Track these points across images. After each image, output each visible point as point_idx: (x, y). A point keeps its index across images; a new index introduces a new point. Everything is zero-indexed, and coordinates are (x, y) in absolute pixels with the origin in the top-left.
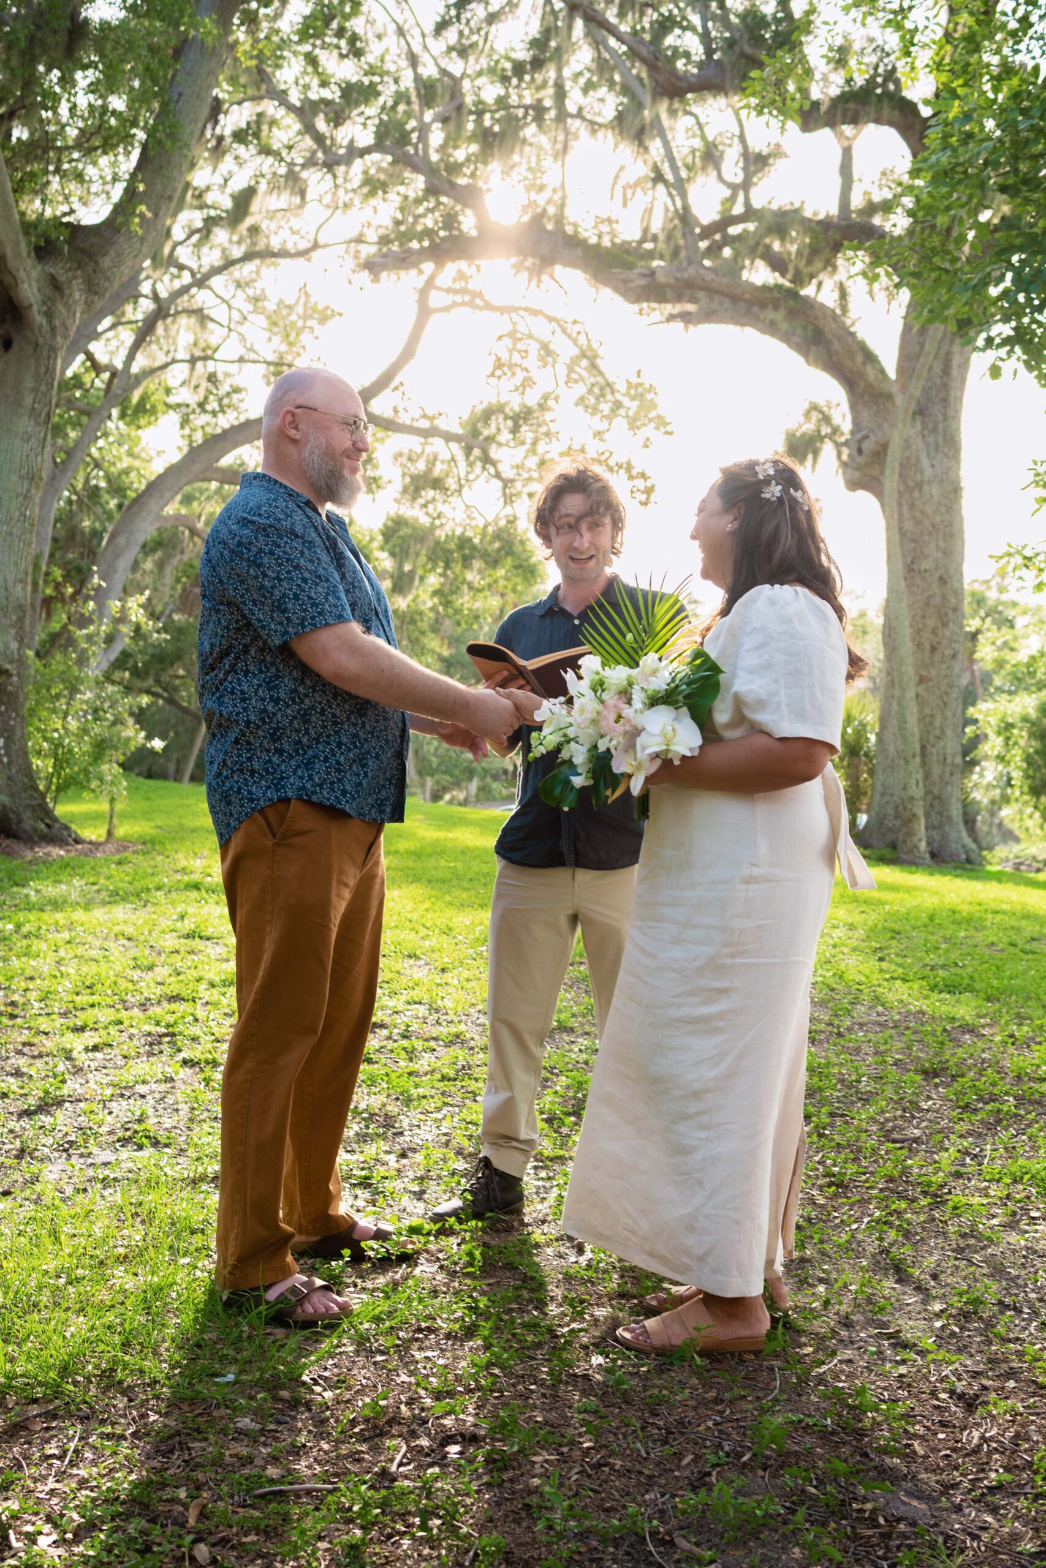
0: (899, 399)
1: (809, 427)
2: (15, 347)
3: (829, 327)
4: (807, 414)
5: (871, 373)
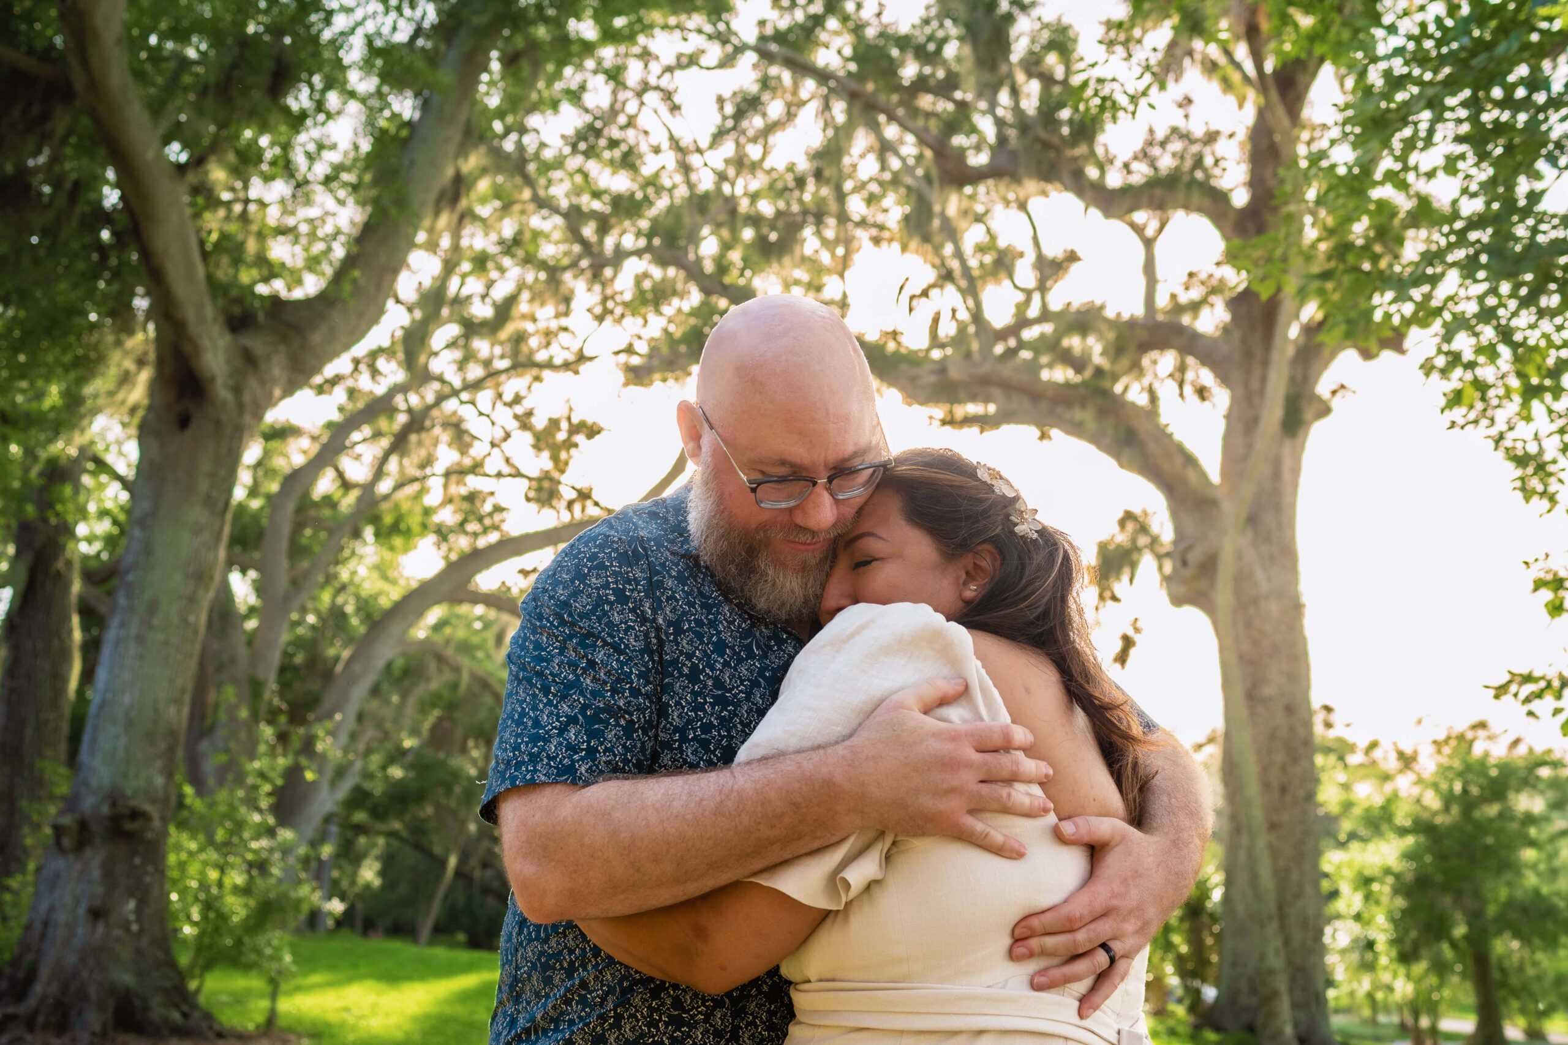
0: (1227, 506)
1: (1121, 538)
2: (194, 425)
3: (1143, 427)
4: (1122, 523)
5: (1191, 475)
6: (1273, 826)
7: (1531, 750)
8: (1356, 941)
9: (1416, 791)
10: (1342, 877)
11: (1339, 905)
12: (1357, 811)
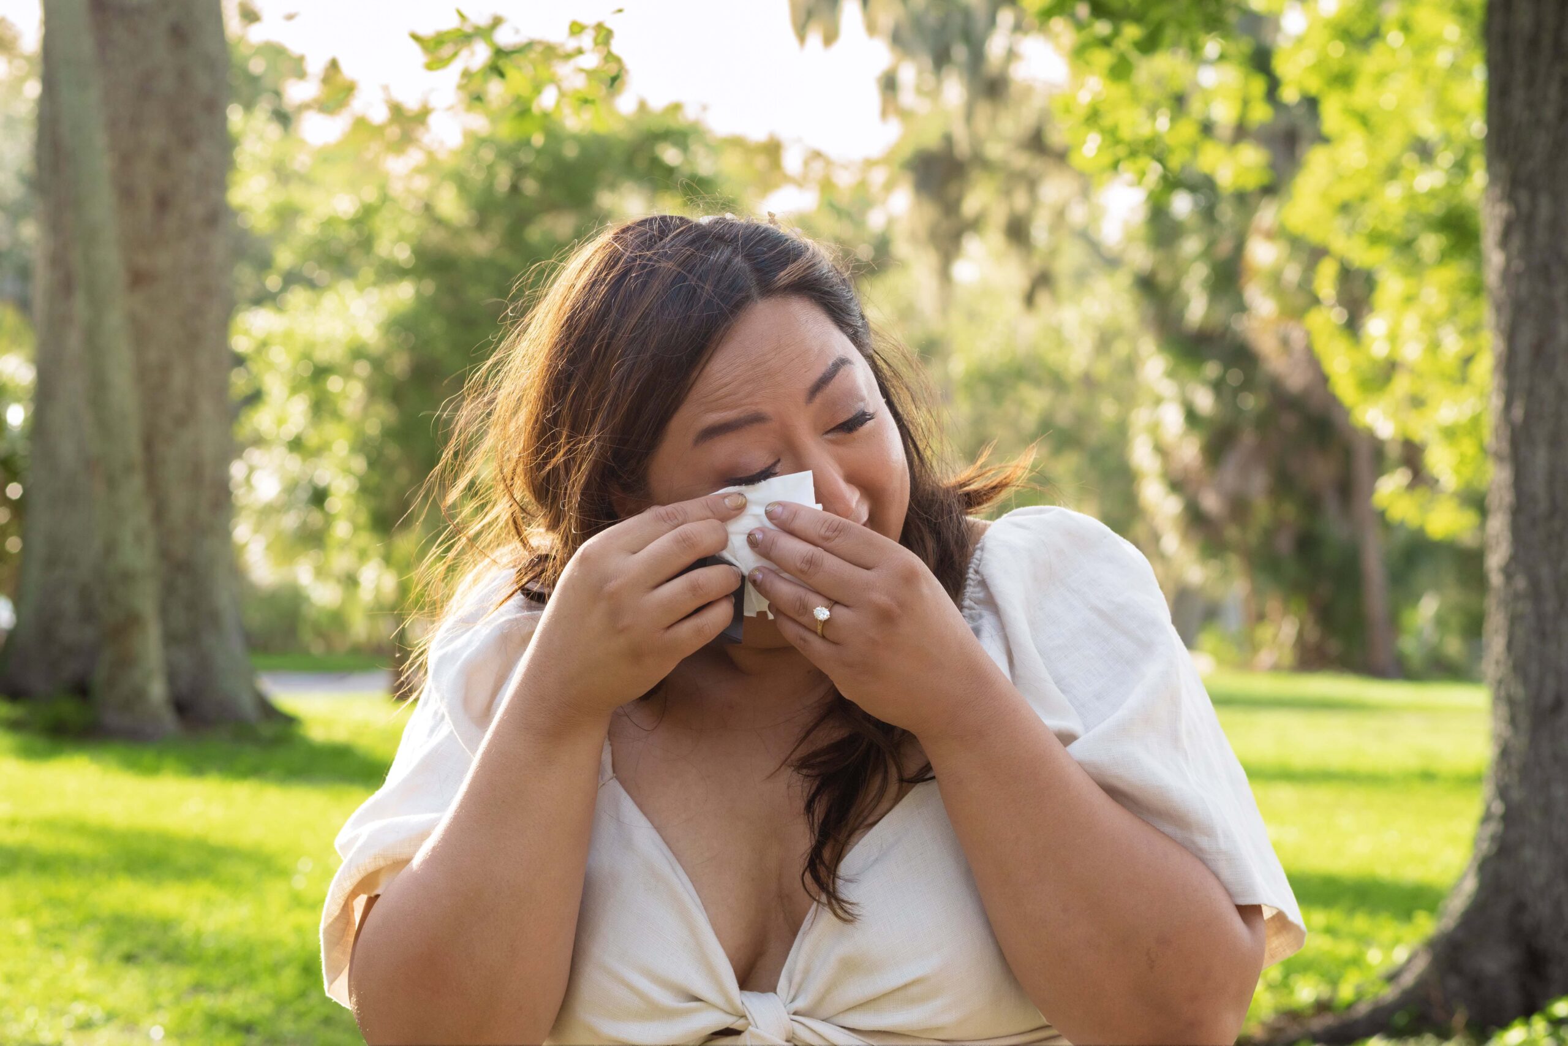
6: (138, 279)
7: (642, 106)
8: (291, 488)
9: (421, 184)
10: (270, 366)
11: (262, 419)
12: (307, 228)
